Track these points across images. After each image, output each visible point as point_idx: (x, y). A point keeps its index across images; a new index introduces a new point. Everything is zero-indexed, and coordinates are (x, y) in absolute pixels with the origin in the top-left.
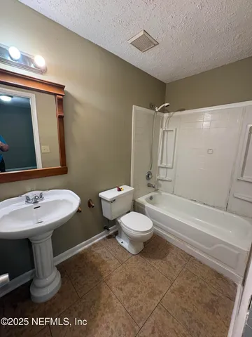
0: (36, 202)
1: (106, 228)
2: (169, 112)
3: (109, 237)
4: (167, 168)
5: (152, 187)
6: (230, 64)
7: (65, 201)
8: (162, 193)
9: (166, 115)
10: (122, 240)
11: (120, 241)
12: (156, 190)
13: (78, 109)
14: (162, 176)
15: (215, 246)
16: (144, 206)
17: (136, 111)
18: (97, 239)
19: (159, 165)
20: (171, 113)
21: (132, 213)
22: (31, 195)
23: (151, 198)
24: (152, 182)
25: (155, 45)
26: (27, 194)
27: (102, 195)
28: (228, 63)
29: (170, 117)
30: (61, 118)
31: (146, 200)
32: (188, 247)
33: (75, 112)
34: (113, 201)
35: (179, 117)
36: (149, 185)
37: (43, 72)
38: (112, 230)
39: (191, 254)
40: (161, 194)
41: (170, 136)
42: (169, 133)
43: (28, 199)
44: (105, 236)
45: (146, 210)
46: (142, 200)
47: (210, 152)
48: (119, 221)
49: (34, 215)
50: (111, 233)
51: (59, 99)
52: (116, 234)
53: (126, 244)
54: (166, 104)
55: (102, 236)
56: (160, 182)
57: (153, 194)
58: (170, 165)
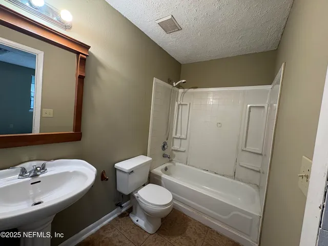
0: (35, 176)
1: (119, 205)
2: (183, 88)
3: (122, 216)
4: (181, 139)
5: (168, 157)
6: (232, 57)
7: (76, 173)
8: (176, 164)
9: (181, 91)
10: (137, 218)
11: (135, 219)
12: (171, 161)
13: (101, 72)
14: (176, 147)
15: (232, 214)
16: (160, 177)
17: (156, 83)
18: (107, 219)
19: (174, 135)
20: (186, 89)
21: (150, 185)
22: (28, 166)
23: (166, 169)
24: (167, 152)
25: (179, 30)
26: (22, 165)
27: (118, 165)
28: (231, 56)
29: (184, 93)
30: (81, 79)
31: (162, 170)
32: (206, 218)
33: (97, 75)
34: (132, 172)
35: (193, 93)
36: (164, 156)
37: (67, 27)
38: (126, 206)
39: (208, 225)
40: (174, 165)
41: (185, 109)
42: (183, 107)
43: (23, 172)
44: (116, 215)
45: (162, 182)
46: (158, 171)
47: (219, 125)
48: (136, 195)
49: (31, 193)
50: (124, 210)
51: (82, 58)
52: (130, 210)
53: (142, 223)
54: (183, 81)
55: (112, 215)
56: (174, 152)
57: (167, 165)
58: (184, 136)
